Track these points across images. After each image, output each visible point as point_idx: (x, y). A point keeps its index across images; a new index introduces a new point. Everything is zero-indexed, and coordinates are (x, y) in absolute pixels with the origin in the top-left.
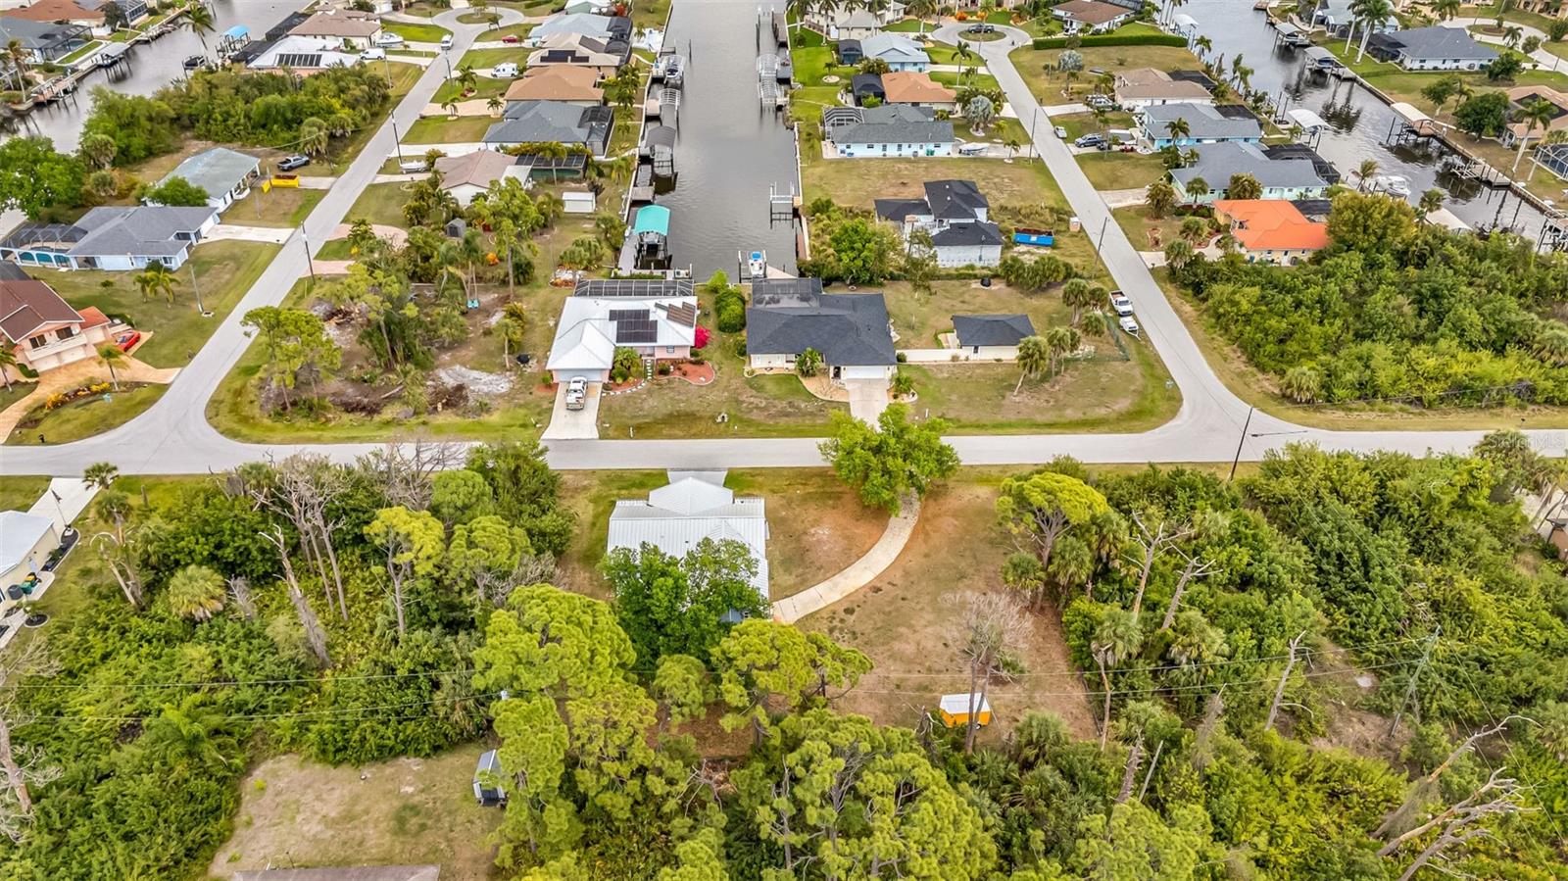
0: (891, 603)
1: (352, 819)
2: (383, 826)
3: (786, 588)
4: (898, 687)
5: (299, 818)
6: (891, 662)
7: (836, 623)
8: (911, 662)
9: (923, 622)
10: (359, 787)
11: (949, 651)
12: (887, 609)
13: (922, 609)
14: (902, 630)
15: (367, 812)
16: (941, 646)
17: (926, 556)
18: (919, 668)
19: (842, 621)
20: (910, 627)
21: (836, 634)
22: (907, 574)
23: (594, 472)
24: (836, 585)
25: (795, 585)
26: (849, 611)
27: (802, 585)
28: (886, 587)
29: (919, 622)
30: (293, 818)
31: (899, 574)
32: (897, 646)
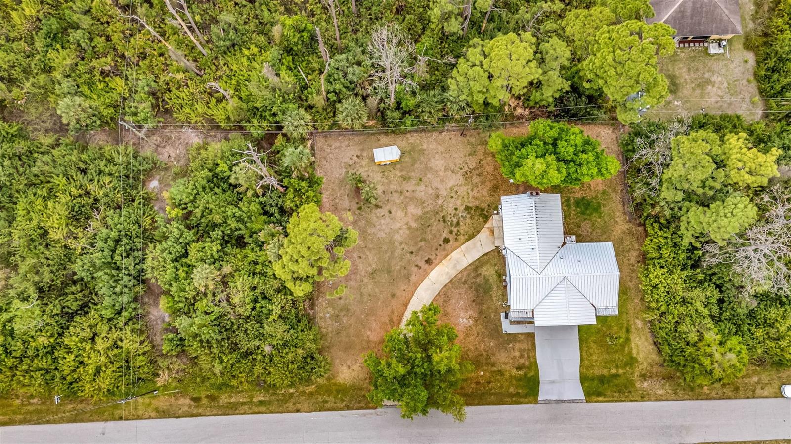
0: (419, 249)
1: (698, 86)
2: (682, 81)
3: (488, 262)
4: (420, 180)
5: (726, 85)
6: (424, 198)
7: (455, 230)
8: (412, 199)
9: (401, 232)
10: (704, 104)
11: (388, 208)
12: (423, 243)
13: (401, 243)
14: (414, 225)
15: (693, 89)
16: (392, 212)
17: (393, 296)
18: (408, 194)
19: (451, 232)
20: (410, 228)
21: (455, 220)
22: (408, 277)
23: (642, 398)
24: (455, 266)
25: (481, 266)
26: (447, 241)
27: (477, 266)
28: (422, 263)
29: (405, 232)
30: (729, 84)
31: (413, 278)
32: (419, 212)
